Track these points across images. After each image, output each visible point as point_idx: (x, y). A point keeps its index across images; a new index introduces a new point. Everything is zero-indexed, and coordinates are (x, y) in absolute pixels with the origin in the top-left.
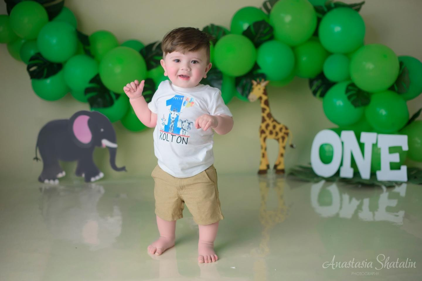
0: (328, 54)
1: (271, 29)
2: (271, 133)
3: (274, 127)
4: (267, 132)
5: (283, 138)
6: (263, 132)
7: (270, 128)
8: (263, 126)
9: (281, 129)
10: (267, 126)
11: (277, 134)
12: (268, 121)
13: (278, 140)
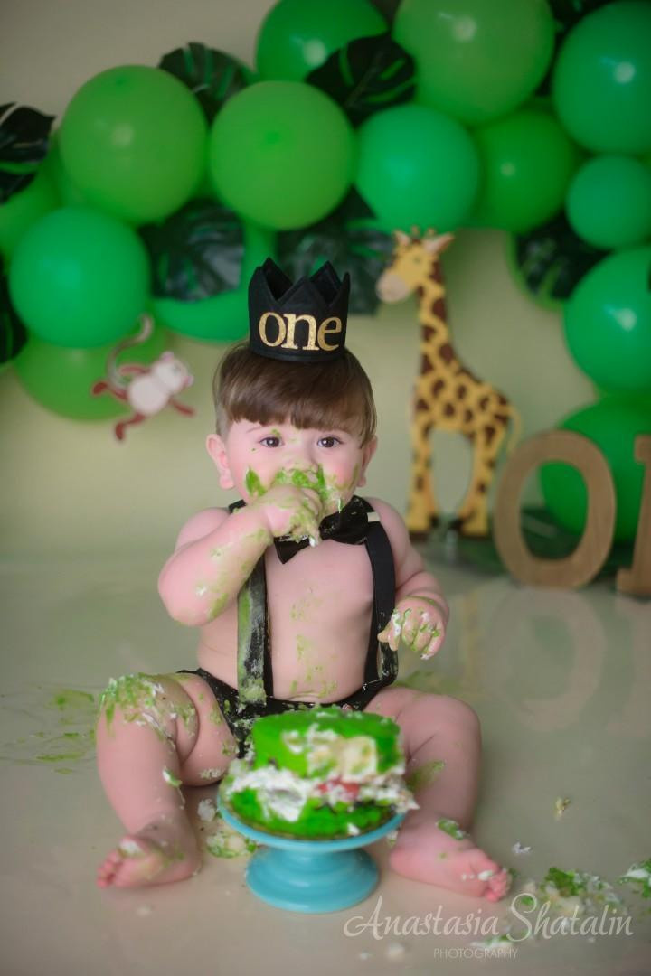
0: (582, 155)
1: (410, 66)
2: (449, 411)
3: (462, 392)
4: (437, 409)
5: (490, 432)
6: (422, 406)
7: (448, 394)
8: (425, 385)
9: (483, 403)
10: (438, 386)
11: (469, 416)
12: (442, 371)
13: (471, 437)
